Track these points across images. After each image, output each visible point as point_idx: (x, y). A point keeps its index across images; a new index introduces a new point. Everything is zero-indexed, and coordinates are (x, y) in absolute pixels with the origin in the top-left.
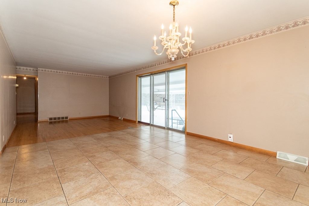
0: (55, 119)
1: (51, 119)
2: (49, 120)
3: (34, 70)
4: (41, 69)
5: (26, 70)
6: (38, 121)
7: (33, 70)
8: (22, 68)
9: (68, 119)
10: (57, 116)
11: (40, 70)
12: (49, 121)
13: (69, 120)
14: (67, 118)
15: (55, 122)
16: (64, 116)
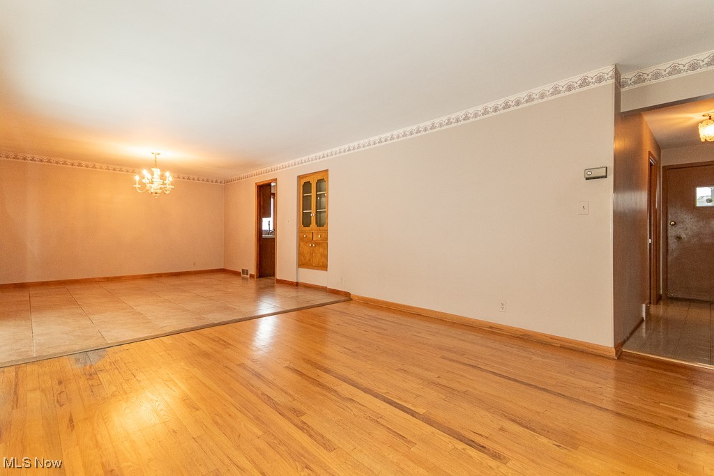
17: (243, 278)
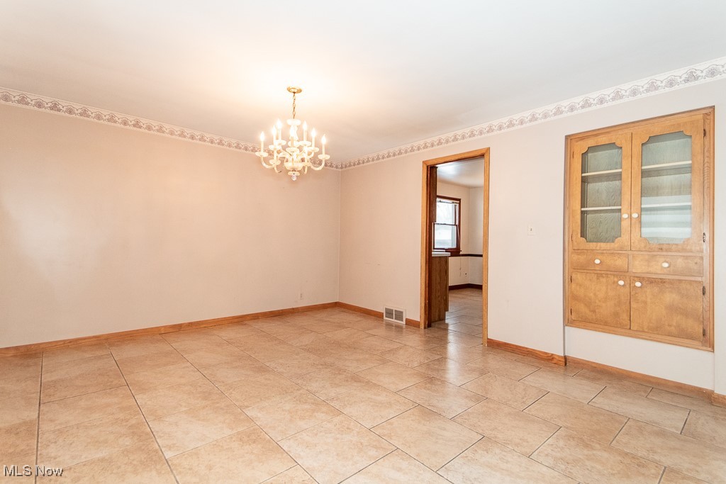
17: (389, 325)
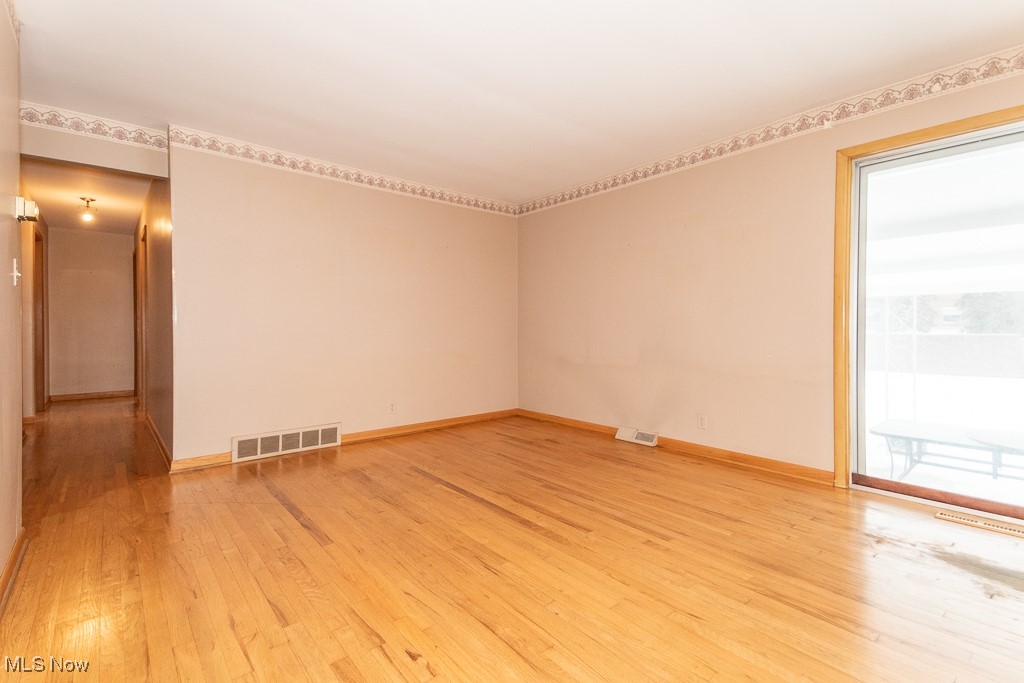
0: (270, 443)
1: (246, 447)
2: (235, 454)
3: (146, 142)
4: (188, 132)
5: (94, 131)
6: (174, 467)
7: (136, 140)
8: (67, 114)
9: (339, 442)
10: (280, 428)
11: (183, 141)
12: (235, 459)
13: (342, 445)
14: (330, 434)
15: (269, 466)
16: (318, 424)
